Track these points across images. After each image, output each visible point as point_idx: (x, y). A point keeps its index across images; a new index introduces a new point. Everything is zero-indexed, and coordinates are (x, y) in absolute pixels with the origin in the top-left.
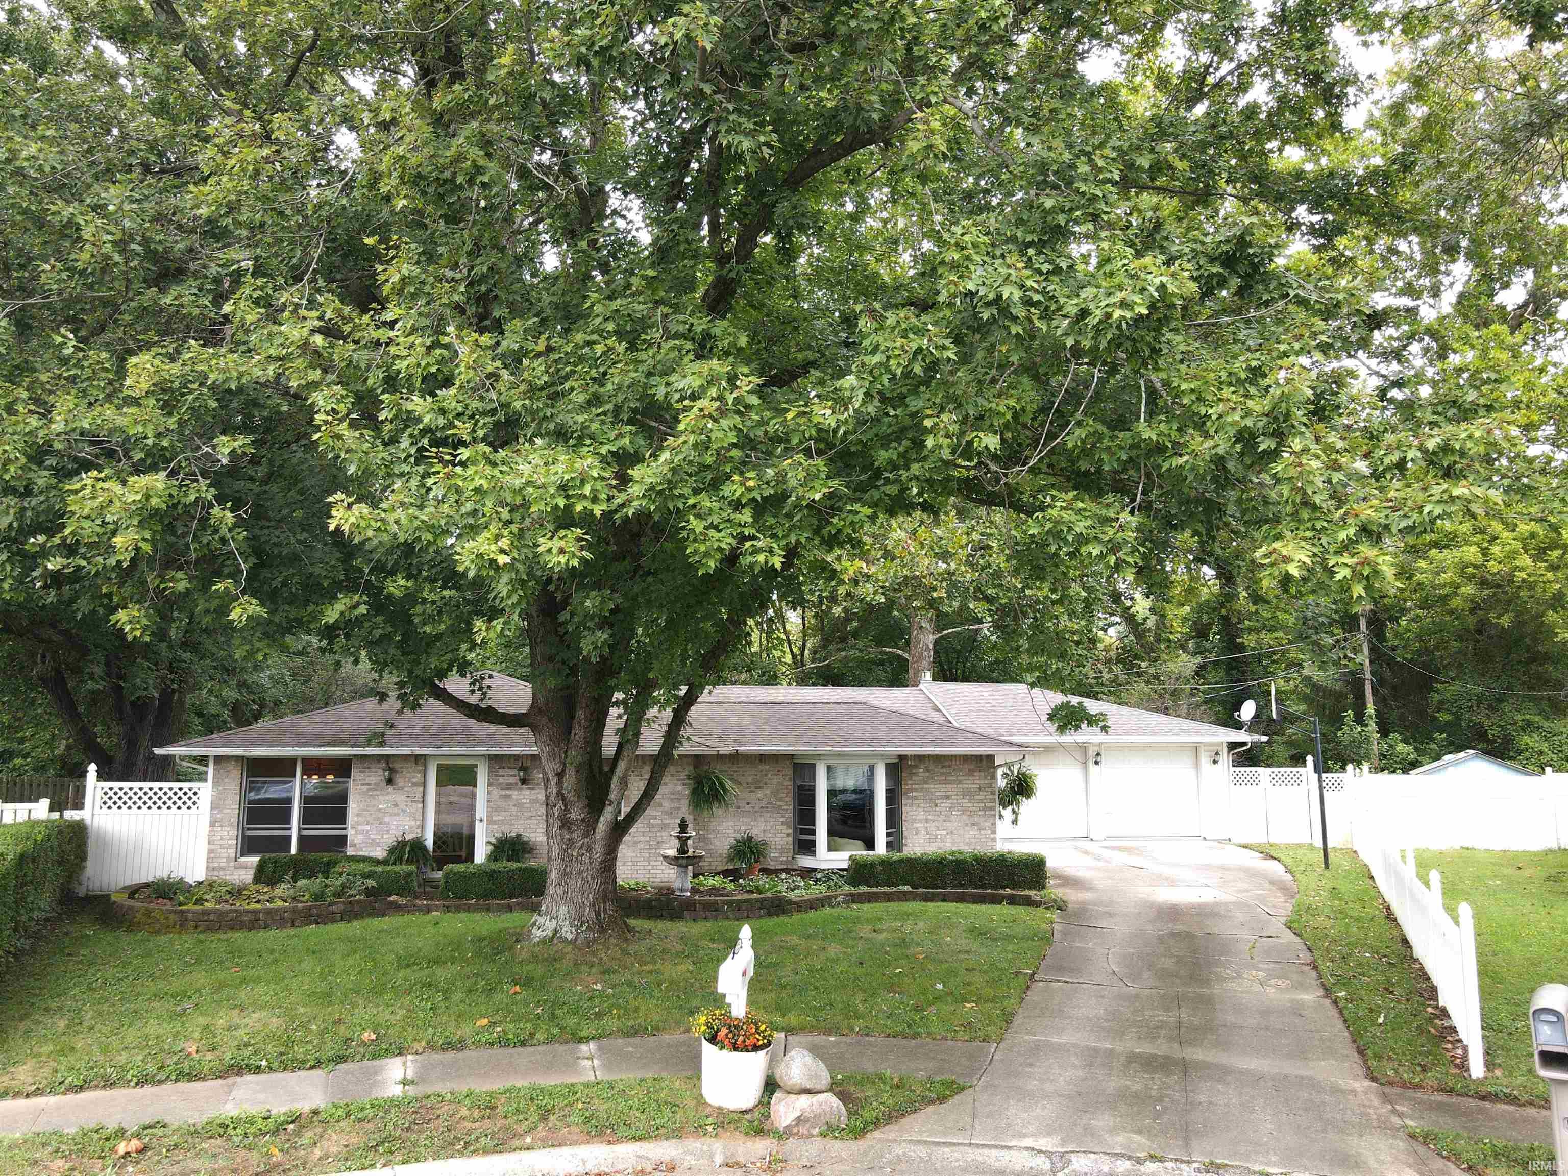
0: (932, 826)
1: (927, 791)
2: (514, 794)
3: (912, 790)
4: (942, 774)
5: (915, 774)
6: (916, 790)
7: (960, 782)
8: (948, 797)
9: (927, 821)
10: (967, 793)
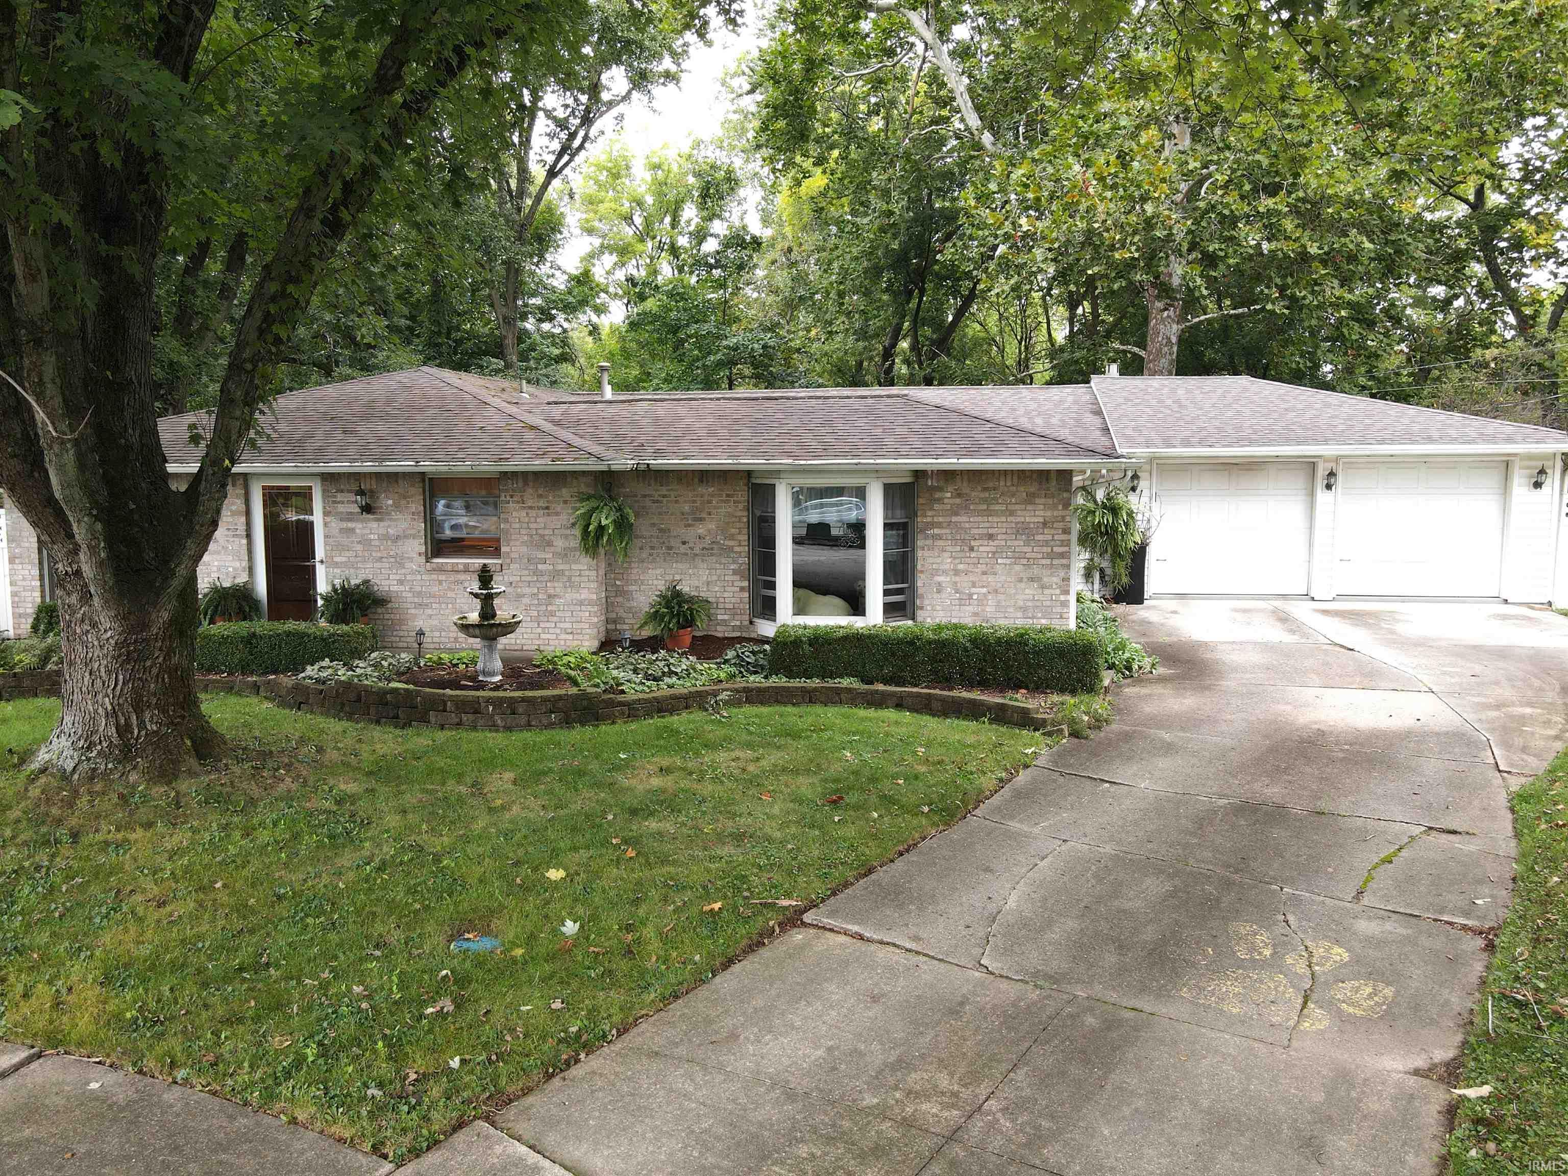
0: (964, 582)
1: (957, 526)
3: (933, 525)
4: (985, 500)
5: (940, 500)
6: (939, 525)
7: (1012, 513)
8: (991, 537)
9: (957, 572)
10: (1022, 530)
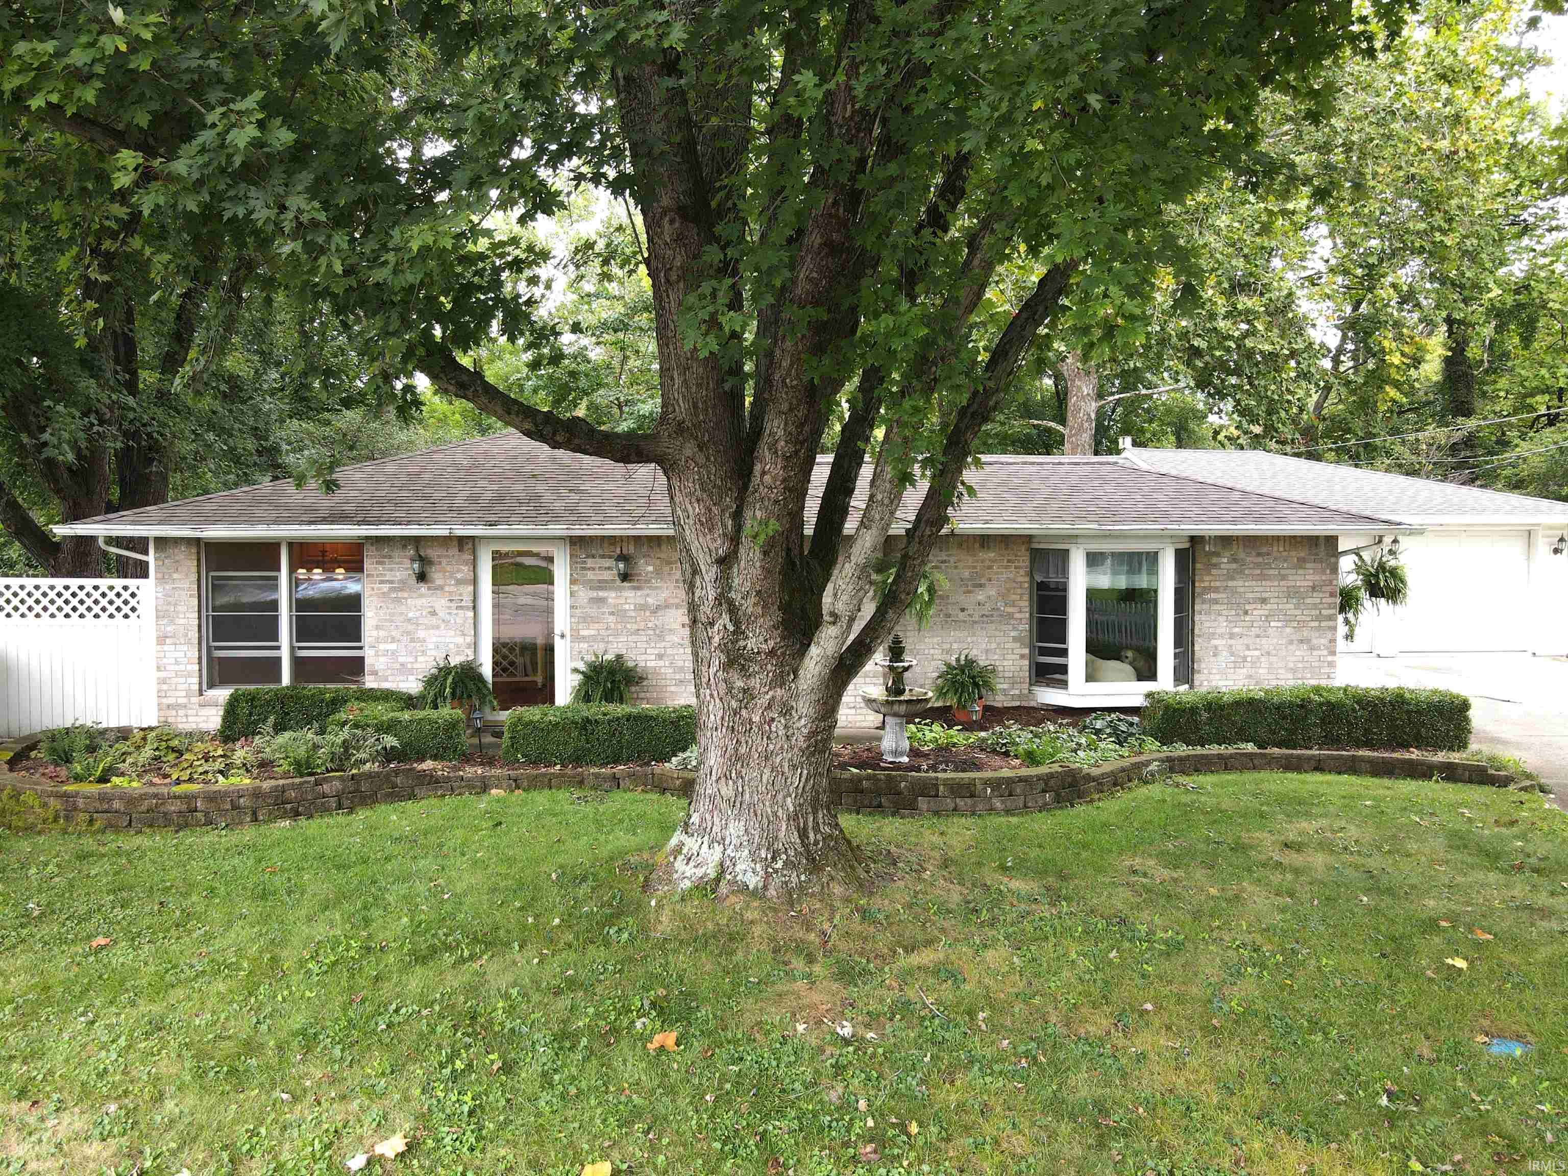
0: (1238, 644)
1: (1234, 591)
2: (611, 596)
4: (1258, 565)
5: (1215, 566)
6: (1216, 590)
7: (1284, 578)
8: (1264, 601)
9: (1232, 636)
10: (1292, 593)
